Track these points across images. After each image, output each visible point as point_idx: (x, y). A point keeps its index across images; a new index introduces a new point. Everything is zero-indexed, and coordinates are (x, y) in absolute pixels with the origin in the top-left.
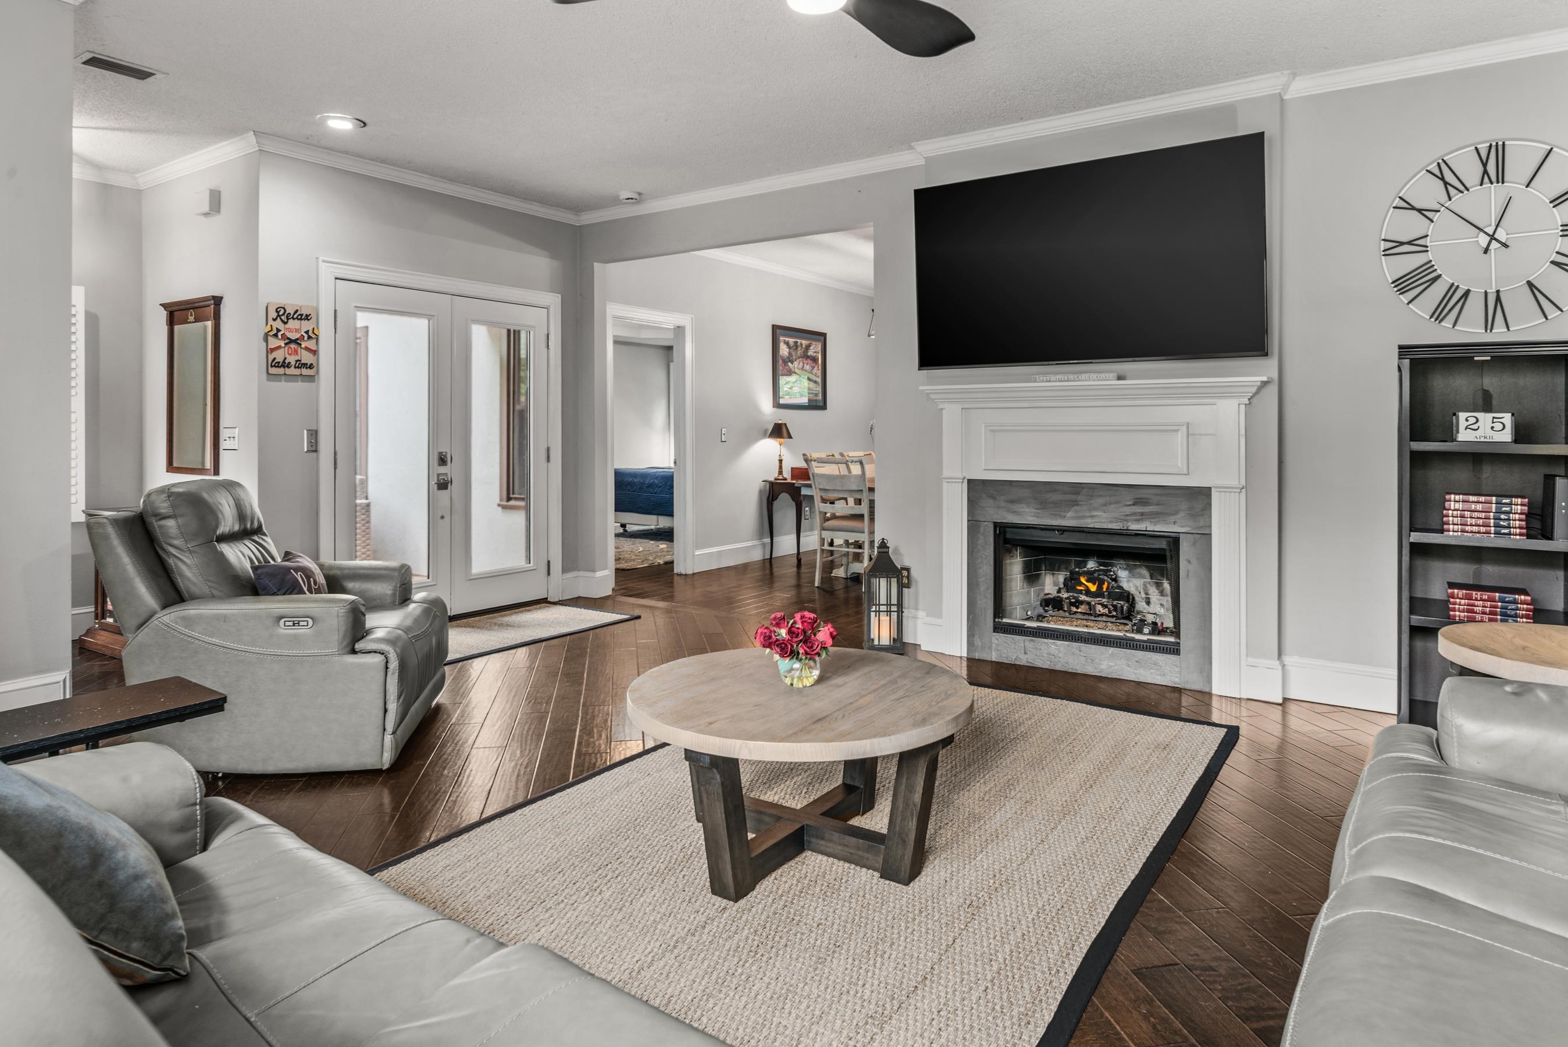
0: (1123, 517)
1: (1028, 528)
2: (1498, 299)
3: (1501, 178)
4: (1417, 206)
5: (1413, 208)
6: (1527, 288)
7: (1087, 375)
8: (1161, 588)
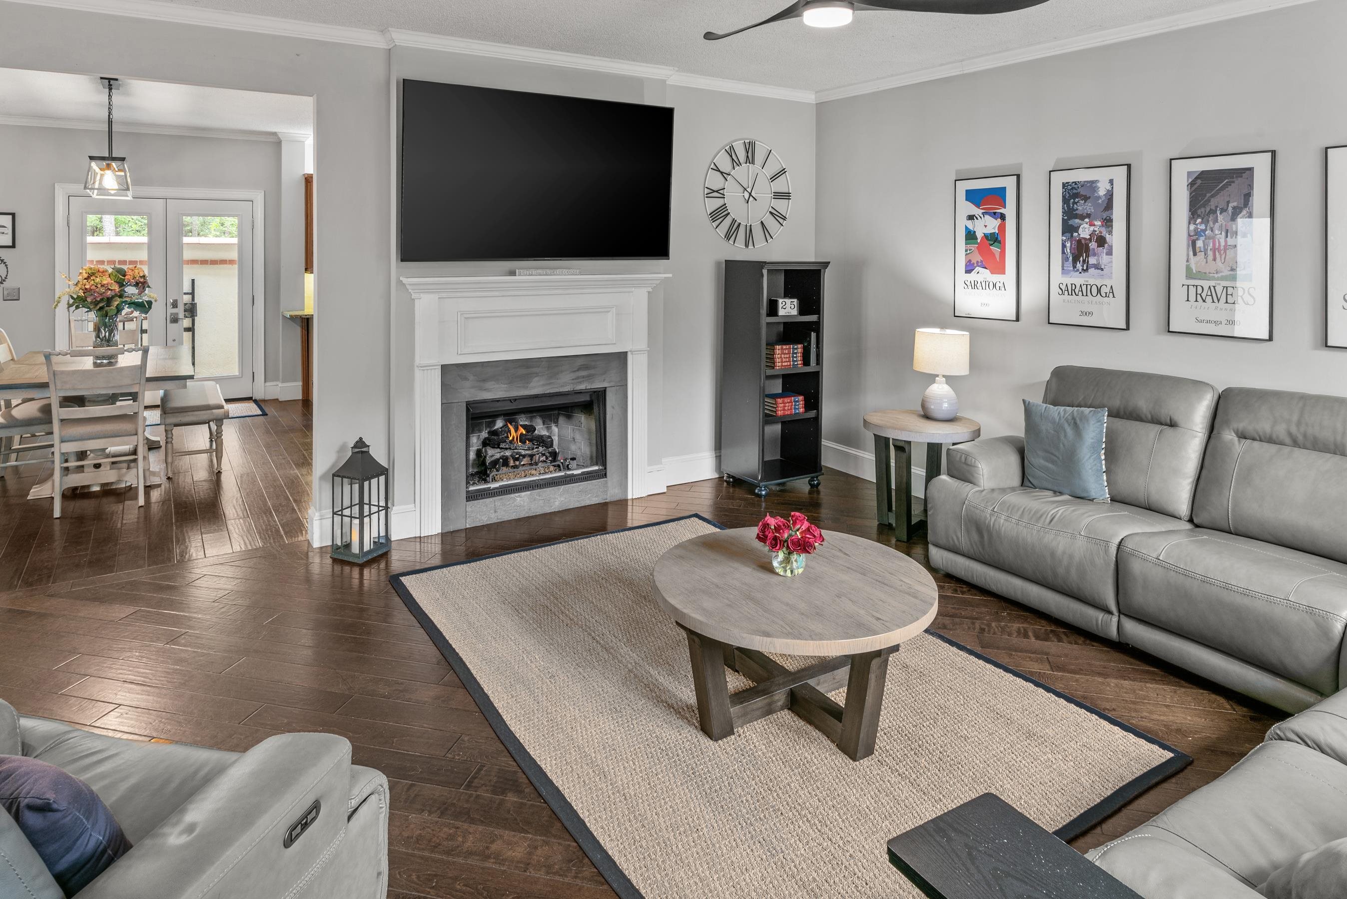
0: (570, 381)
1: (482, 402)
2: (751, 230)
3: (753, 163)
4: (721, 170)
5: (719, 171)
6: (760, 226)
7: (561, 270)
8: (550, 431)
